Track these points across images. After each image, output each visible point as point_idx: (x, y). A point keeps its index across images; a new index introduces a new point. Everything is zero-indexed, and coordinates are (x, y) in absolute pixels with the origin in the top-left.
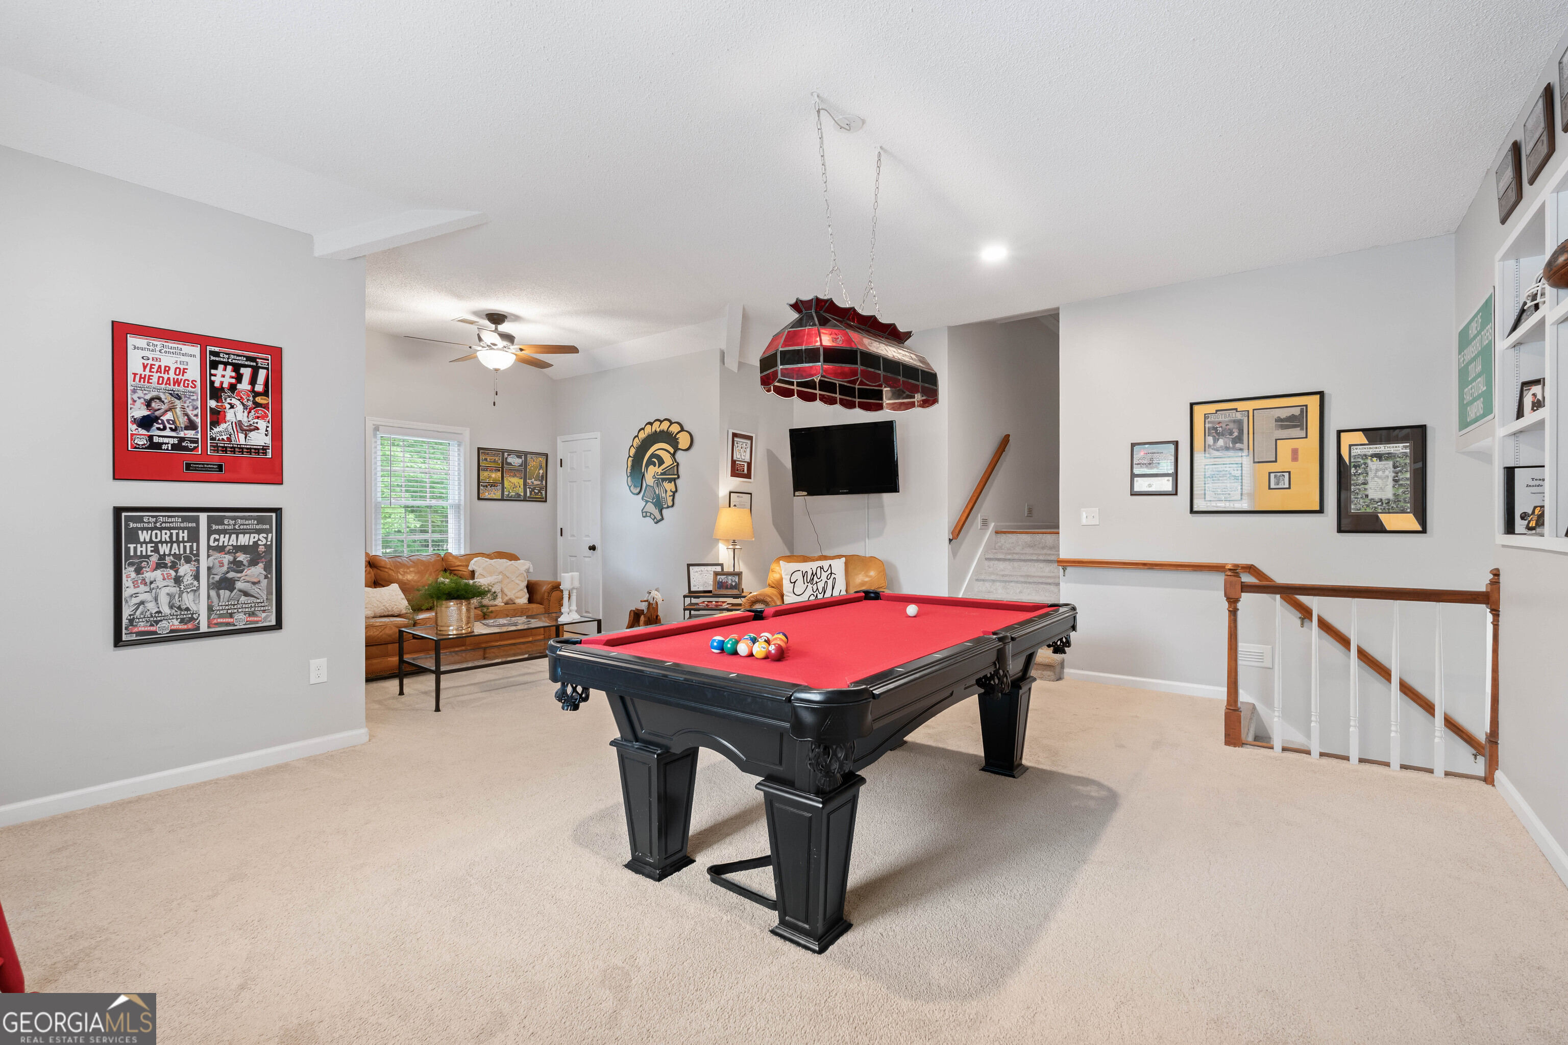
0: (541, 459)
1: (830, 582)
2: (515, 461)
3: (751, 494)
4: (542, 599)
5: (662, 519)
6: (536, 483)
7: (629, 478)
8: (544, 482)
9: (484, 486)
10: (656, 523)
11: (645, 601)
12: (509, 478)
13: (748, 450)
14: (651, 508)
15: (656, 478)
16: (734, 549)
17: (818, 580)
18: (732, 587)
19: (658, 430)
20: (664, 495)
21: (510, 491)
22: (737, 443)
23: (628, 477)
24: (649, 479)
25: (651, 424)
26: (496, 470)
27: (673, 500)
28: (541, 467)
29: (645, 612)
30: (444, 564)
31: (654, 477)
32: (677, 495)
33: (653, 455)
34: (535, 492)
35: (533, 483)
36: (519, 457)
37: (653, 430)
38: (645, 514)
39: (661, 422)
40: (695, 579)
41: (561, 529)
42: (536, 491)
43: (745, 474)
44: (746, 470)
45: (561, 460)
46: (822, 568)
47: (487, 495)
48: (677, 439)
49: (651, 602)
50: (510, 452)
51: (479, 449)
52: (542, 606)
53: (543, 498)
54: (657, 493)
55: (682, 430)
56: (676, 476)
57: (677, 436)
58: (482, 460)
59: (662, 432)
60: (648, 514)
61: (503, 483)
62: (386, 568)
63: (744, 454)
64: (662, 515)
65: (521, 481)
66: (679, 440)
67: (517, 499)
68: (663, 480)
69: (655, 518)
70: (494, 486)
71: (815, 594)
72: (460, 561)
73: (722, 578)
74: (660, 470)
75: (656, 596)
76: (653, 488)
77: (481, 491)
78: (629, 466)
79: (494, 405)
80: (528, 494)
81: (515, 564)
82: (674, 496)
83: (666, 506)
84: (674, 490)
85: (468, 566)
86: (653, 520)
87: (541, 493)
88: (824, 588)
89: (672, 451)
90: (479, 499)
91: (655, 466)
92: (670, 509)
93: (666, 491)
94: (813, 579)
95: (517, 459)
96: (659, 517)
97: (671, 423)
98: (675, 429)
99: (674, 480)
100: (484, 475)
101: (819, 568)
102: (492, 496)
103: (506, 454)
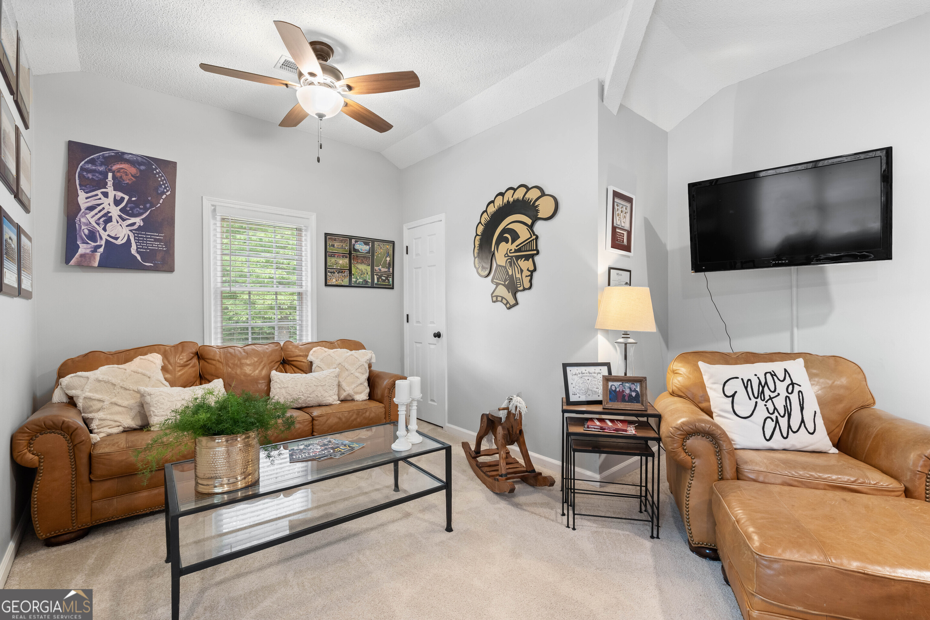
0: (388, 246)
1: (794, 398)
2: (362, 247)
3: (630, 271)
4: (383, 396)
5: (517, 304)
6: (383, 270)
7: (477, 259)
8: (391, 269)
9: (331, 273)
10: (509, 308)
11: (504, 409)
12: (356, 265)
13: (628, 215)
14: (502, 291)
15: (508, 256)
16: (626, 344)
17: (773, 395)
18: (631, 399)
19: (511, 200)
20: (519, 276)
21: (357, 278)
22: (617, 206)
23: (475, 258)
24: (500, 258)
25: (502, 194)
26: (343, 257)
27: (531, 281)
28: (388, 255)
29: (503, 420)
30: (283, 353)
31: (506, 255)
32: (535, 275)
33: (505, 231)
34: (382, 279)
35: (380, 270)
36: (366, 244)
37: (505, 201)
38: (496, 299)
39: (515, 190)
40: (574, 385)
41: (408, 315)
42: (384, 278)
43: (625, 246)
44: (625, 240)
45: (407, 247)
46: (773, 375)
47: (334, 281)
48: (537, 206)
49: (513, 411)
50: (358, 239)
51: (326, 235)
52: (382, 405)
53: (390, 285)
54: (510, 273)
55: (543, 194)
56: (535, 252)
57: (537, 203)
58: (330, 246)
59: (516, 201)
60: (499, 299)
61: (350, 270)
62: (214, 360)
63: (624, 220)
64: (516, 299)
65: (369, 268)
66: (540, 208)
67: (364, 285)
68: (518, 258)
69: (508, 302)
70: (342, 272)
71: (774, 417)
72: (300, 350)
73: (615, 385)
74: (513, 247)
75: (519, 405)
76: (505, 267)
77: (328, 278)
78: (477, 245)
79: (319, 161)
80: (376, 281)
81: (355, 355)
82: (531, 276)
83: (521, 288)
84: (532, 268)
85: (307, 356)
86: (506, 305)
87: (389, 280)
88: (785, 407)
89: (529, 221)
90: (326, 285)
91: (507, 242)
92: (527, 292)
93: (522, 271)
94: (763, 392)
95: (365, 246)
96: (512, 302)
97: (528, 189)
98: (533, 195)
99: (532, 256)
100: (331, 261)
101: (768, 376)
102: (340, 282)
103: (353, 241)
